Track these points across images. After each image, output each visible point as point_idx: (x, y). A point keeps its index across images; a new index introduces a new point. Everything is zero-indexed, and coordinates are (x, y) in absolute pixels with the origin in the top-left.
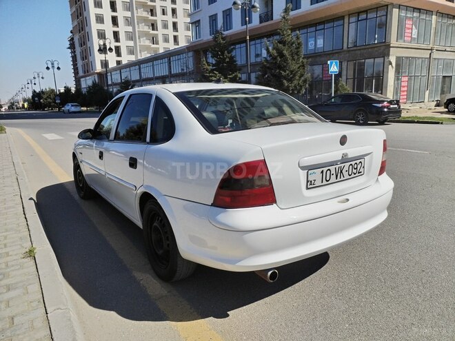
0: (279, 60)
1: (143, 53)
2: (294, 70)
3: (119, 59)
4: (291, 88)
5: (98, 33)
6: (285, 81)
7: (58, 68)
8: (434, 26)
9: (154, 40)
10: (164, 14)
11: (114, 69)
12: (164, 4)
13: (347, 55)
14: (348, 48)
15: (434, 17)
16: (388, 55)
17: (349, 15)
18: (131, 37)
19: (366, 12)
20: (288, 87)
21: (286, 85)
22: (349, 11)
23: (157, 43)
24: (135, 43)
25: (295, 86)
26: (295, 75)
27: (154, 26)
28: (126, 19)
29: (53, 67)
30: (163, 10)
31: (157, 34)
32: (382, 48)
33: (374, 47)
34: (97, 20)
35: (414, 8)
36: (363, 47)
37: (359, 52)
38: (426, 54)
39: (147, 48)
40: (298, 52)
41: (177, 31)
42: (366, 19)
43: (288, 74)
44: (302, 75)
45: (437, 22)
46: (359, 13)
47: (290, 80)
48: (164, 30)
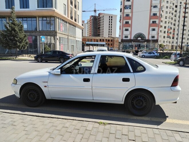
0: (14, 32)
2: (22, 38)
4: (21, 46)
6: (18, 43)
8: (68, 27)
13: (39, 33)
14: (39, 30)
15: (68, 24)
16: (56, 36)
17: (39, 17)
19: (46, 17)
20: (19, 45)
21: (19, 44)
22: (38, 15)
25: (23, 46)
26: (22, 40)
32: (54, 33)
33: (50, 32)
35: (63, 20)
36: (46, 31)
37: (44, 33)
38: (66, 37)
40: (21, 30)
42: (46, 20)
43: (19, 40)
44: (25, 41)
45: (69, 26)
46: (43, 17)
47: (20, 42)
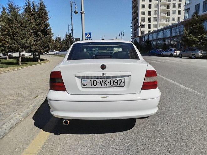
1: (161, 27)
3: (149, 30)
5: (142, 19)
7: (123, 35)
9: (167, 20)
10: (174, 7)
11: (146, 35)
12: (175, 2)
18: (156, 19)
23: (169, 22)
24: (158, 23)
27: (168, 14)
28: (155, 12)
29: (121, 34)
30: (174, 5)
31: (169, 17)
34: (142, 14)
39: (163, 24)
41: (180, 15)
48: (173, 15)
